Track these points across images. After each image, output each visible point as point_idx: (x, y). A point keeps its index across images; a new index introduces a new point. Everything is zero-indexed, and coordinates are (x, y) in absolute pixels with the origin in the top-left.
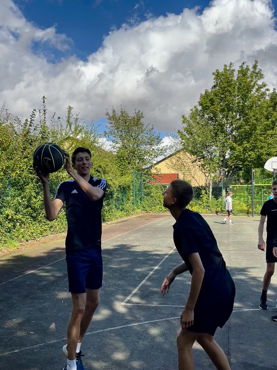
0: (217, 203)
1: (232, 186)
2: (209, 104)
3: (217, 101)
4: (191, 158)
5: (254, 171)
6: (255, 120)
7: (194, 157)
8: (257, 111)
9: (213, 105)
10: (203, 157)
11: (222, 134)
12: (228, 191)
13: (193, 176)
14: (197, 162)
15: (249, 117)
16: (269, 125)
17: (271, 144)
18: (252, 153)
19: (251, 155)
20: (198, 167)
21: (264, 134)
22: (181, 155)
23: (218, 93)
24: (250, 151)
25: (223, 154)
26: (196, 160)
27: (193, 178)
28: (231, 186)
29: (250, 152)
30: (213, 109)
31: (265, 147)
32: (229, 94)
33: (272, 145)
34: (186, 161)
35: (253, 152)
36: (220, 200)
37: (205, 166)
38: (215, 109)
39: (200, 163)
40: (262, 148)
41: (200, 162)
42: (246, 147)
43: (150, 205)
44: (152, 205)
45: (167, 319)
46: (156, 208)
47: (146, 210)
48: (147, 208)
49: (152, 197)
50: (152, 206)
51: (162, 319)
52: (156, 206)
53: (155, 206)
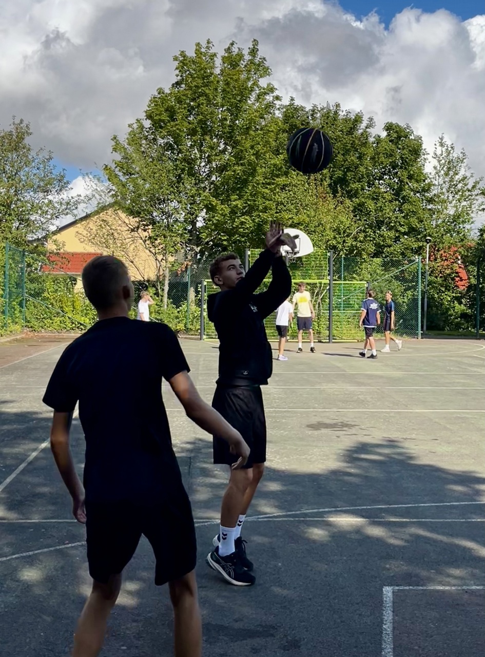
0: (177, 314)
1: (207, 282)
2: (165, 117)
3: (181, 112)
4: (127, 221)
5: (249, 253)
6: (254, 154)
7: (133, 221)
8: (257, 138)
9: (173, 120)
10: (153, 222)
11: (190, 179)
12: (199, 291)
13: (132, 259)
14: (140, 230)
15: (243, 149)
16: (279, 166)
17: (283, 204)
18: (246, 220)
19: (246, 223)
20: (141, 241)
21: (269, 184)
22: (109, 216)
23: (185, 98)
24: (243, 214)
25: (191, 217)
26: (138, 228)
27: (131, 264)
28: (206, 280)
29: (243, 217)
30: (174, 129)
31: (271, 209)
32: (205, 102)
33: (285, 206)
34: (119, 228)
35: (247, 218)
36: (184, 307)
37: (156, 240)
38: (178, 129)
39: (146, 234)
40: (265, 210)
41: (145, 231)
42: (236, 206)
43: (40, 316)
44: (45, 315)
45: (58, 547)
46: (53, 323)
47: (31, 327)
48: (34, 322)
49: (45, 299)
50: (44, 318)
51: (48, 548)
52: (53, 318)
53: (51, 319)
